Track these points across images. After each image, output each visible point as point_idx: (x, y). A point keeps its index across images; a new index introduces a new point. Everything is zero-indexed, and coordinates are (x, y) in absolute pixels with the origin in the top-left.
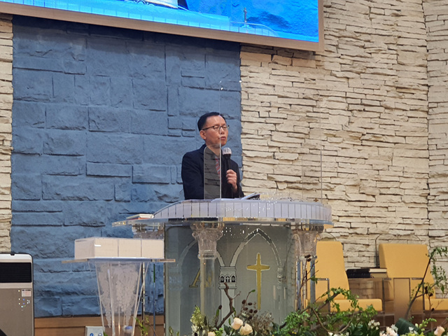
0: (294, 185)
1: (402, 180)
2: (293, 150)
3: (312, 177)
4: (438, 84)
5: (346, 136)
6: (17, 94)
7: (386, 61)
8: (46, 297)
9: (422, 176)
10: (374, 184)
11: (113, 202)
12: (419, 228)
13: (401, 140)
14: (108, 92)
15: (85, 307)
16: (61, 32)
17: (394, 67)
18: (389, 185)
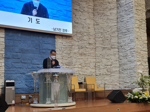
0: (67, 64)
1: (90, 63)
2: (67, 57)
3: (71, 63)
4: (97, 43)
5: (78, 54)
6: (6, 45)
7: (86, 38)
9: (94, 62)
10: (84, 64)
11: (27, 68)
12: (94, 73)
13: (90, 55)
14: (26, 45)
15: (21, 92)
16: (16, 31)
17: (88, 39)
18: (87, 64)
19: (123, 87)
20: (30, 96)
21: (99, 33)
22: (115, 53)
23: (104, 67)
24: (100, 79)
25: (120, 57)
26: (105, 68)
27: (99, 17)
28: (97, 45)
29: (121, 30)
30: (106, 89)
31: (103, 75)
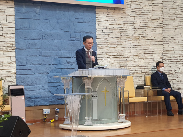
0: (115, 56)
1: (153, 53)
2: (115, 44)
3: (121, 53)
4: (166, 18)
5: (134, 38)
7: (148, 10)
8: (29, 99)
9: (161, 51)
10: (143, 55)
11: (51, 65)
13: (153, 38)
14: (49, 26)
15: (42, 102)
16: (32, 4)
17: (151, 12)
18: (149, 55)
20: (56, 109)
21: (170, 1)
23: (177, 59)
24: (171, 79)
26: (180, 61)
28: (165, 22)
31: (176, 72)
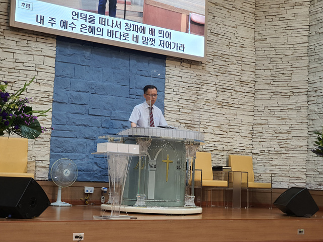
0: (188, 125)
1: (240, 125)
2: (189, 108)
4: (260, 81)
5: (215, 103)
6: (57, 74)
7: (236, 68)
9: (250, 124)
10: (227, 127)
11: (101, 128)
12: (248, 149)
13: (241, 106)
14: (101, 75)
15: (85, 177)
16: (80, 45)
17: (240, 72)
18: (234, 127)
19: (314, 183)
20: (103, 188)
21: (266, 59)
22: (299, 105)
23: (271, 135)
24: (263, 162)
25: (310, 116)
26: (276, 138)
27: (267, 23)
28: (258, 86)
29: (316, 54)
30: (274, 186)
31: (269, 153)
